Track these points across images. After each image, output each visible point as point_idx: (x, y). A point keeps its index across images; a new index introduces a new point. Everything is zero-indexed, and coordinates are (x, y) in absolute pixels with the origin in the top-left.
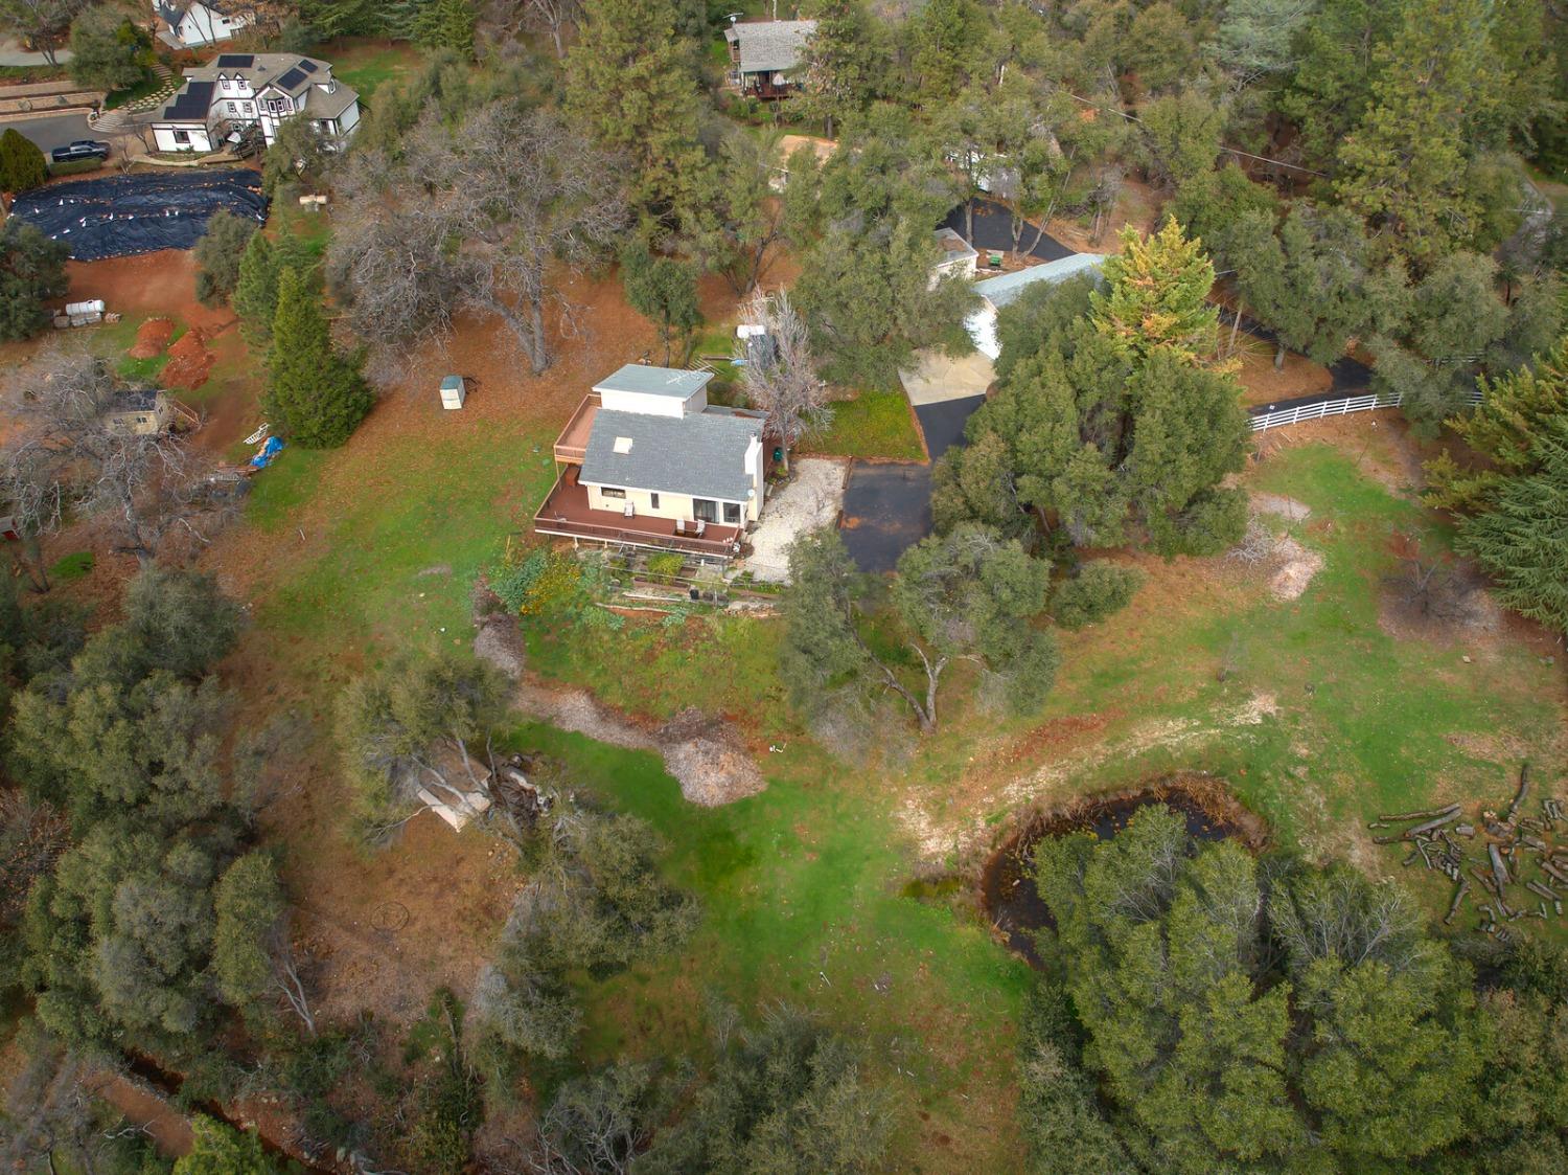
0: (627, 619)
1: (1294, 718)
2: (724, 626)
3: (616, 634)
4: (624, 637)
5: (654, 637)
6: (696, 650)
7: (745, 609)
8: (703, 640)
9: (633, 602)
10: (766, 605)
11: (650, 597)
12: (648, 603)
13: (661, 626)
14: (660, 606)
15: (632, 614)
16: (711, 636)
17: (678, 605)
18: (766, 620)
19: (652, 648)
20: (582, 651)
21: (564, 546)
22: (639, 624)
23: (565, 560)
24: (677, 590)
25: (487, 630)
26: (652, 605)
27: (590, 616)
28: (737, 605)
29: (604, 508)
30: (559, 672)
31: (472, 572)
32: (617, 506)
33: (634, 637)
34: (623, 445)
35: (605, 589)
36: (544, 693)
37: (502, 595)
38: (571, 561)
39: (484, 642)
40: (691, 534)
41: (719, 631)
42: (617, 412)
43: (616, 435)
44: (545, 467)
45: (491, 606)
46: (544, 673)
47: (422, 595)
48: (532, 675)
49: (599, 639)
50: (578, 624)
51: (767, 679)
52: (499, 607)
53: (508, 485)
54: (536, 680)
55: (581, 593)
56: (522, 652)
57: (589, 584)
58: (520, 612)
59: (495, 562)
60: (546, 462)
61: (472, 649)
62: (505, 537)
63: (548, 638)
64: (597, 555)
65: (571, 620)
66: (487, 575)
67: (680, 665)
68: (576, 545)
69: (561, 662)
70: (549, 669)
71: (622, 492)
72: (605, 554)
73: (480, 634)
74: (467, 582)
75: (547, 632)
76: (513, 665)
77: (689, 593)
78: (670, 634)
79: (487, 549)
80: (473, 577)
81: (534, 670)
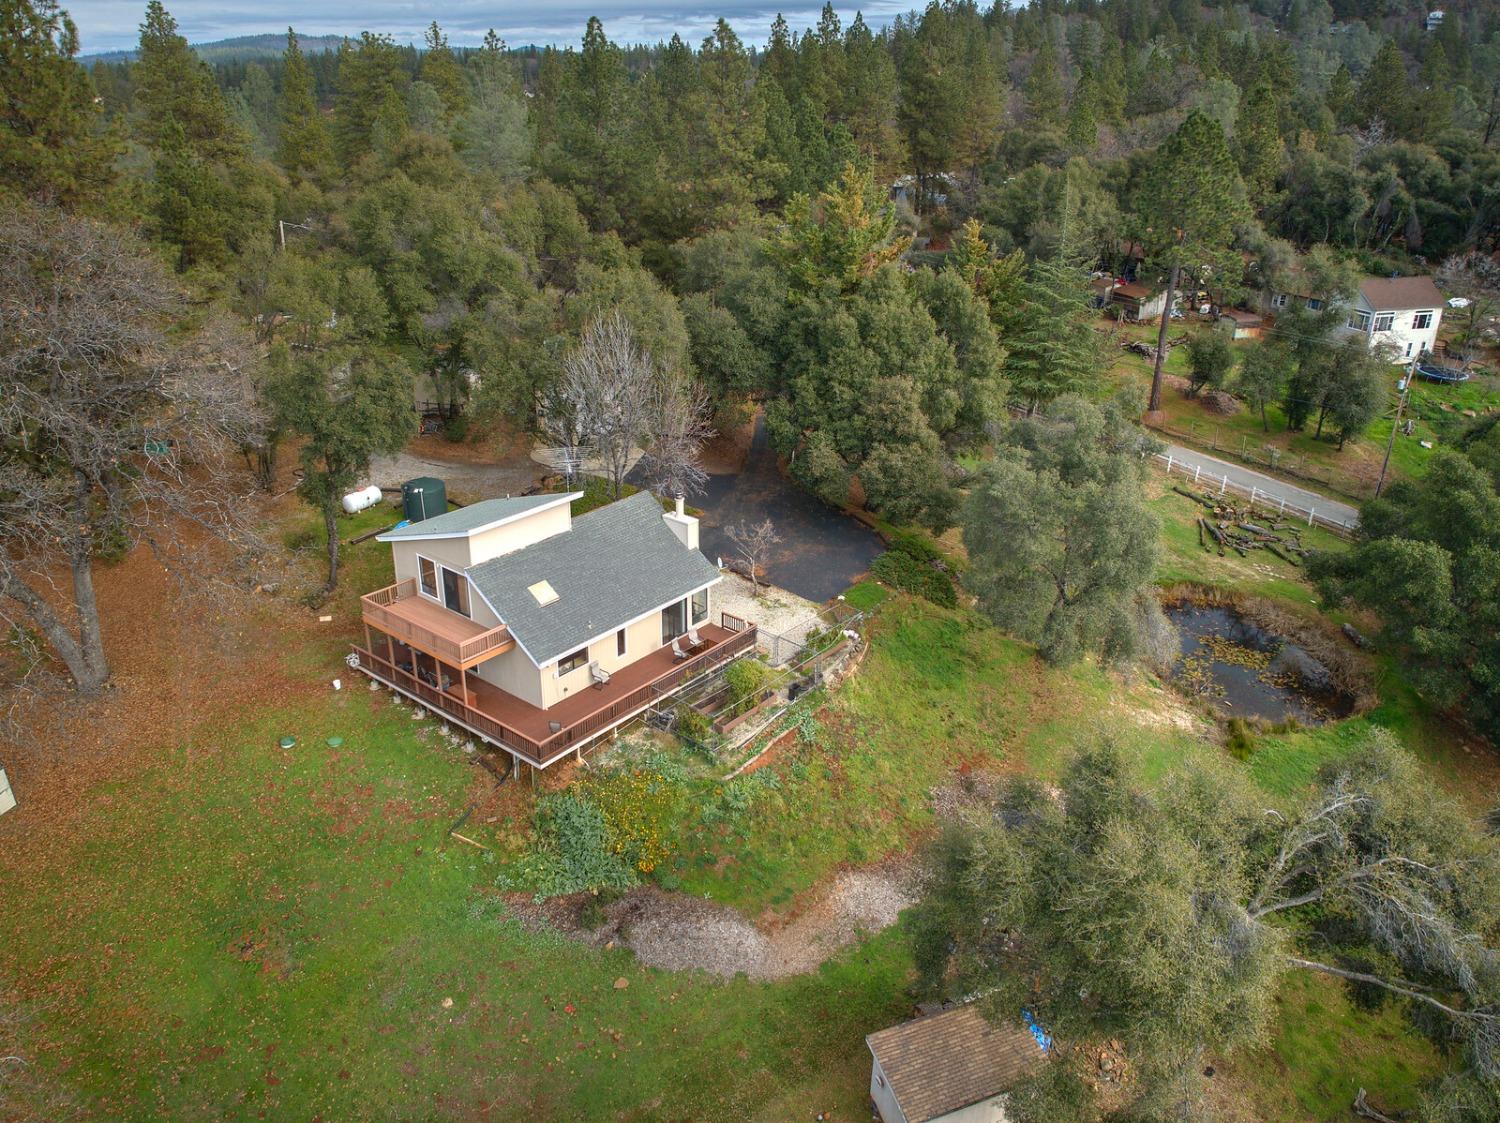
0: (770, 767)
9: (751, 748)
10: (844, 658)
12: (766, 736)
13: (807, 745)
15: (766, 759)
20: (776, 840)
21: (566, 775)
22: (787, 762)
23: (601, 782)
24: (766, 706)
25: (639, 931)
26: (771, 734)
27: (744, 791)
28: (828, 677)
29: (563, 696)
30: (789, 883)
31: (477, 909)
32: (578, 680)
33: (800, 777)
34: (544, 593)
35: (710, 762)
36: (808, 919)
37: (582, 886)
38: (610, 776)
39: (658, 945)
40: (694, 651)
41: (852, 705)
42: (493, 562)
43: (524, 586)
44: (346, 744)
45: (583, 911)
46: (776, 901)
47: (449, 1003)
48: (769, 916)
49: (776, 811)
50: (736, 816)
51: (932, 715)
52: (601, 899)
53: (320, 803)
54: (782, 916)
55: (692, 785)
56: (718, 908)
57: (682, 772)
58: (640, 874)
59: (491, 870)
60: (335, 742)
61: (655, 970)
62: (447, 842)
63: (720, 867)
64: (625, 747)
65: (722, 820)
66: (511, 891)
67: (873, 763)
68: (580, 760)
69: (771, 871)
70: (774, 892)
71: (582, 655)
72: (632, 739)
73: (636, 945)
74: (494, 925)
75: (711, 862)
76: (736, 929)
77: (780, 699)
78: (826, 745)
79: (445, 875)
80: (492, 912)
81: (762, 910)
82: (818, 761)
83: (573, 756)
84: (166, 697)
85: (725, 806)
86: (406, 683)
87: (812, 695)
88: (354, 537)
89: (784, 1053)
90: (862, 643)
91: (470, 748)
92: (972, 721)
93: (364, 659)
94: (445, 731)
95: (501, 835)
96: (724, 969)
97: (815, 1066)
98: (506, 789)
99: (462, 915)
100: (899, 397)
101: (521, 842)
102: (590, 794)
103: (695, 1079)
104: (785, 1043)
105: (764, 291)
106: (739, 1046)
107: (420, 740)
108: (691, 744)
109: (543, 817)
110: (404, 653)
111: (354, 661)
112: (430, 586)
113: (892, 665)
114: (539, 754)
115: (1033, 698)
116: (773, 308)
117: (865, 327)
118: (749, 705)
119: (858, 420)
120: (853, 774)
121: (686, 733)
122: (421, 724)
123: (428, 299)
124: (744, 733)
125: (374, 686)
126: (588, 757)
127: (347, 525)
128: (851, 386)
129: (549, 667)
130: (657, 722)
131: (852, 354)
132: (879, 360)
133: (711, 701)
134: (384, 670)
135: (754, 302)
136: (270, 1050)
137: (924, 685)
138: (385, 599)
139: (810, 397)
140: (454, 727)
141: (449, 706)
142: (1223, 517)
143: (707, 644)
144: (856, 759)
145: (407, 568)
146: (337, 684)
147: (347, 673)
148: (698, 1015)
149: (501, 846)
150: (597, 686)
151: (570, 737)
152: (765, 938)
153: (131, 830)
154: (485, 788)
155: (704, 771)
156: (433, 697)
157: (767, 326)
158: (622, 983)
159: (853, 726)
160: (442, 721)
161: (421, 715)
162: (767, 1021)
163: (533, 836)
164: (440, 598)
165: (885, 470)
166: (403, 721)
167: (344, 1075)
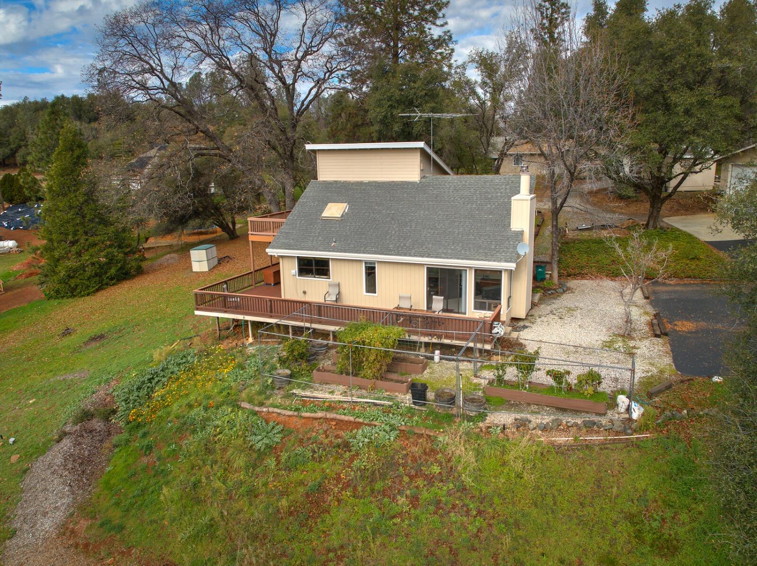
0: (286, 432)
2: (479, 453)
3: (257, 458)
4: (271, 462)
5: (329, 467)
6: (414, 501)
7: (521, 424)
8: (430, 480)
10: (568, 419)
11: (337, 397)
13: (347, 446)
14: (352, 412)
15: (297, 423)
16: (450, 472)
17: (387, 411)
18: (570, 448)
19: (321, 489)
32: (317, 290)
34: (335, 210)
43: (329, 202)
55: (224, 390)
64: (273, 348)
68: (250, 340)
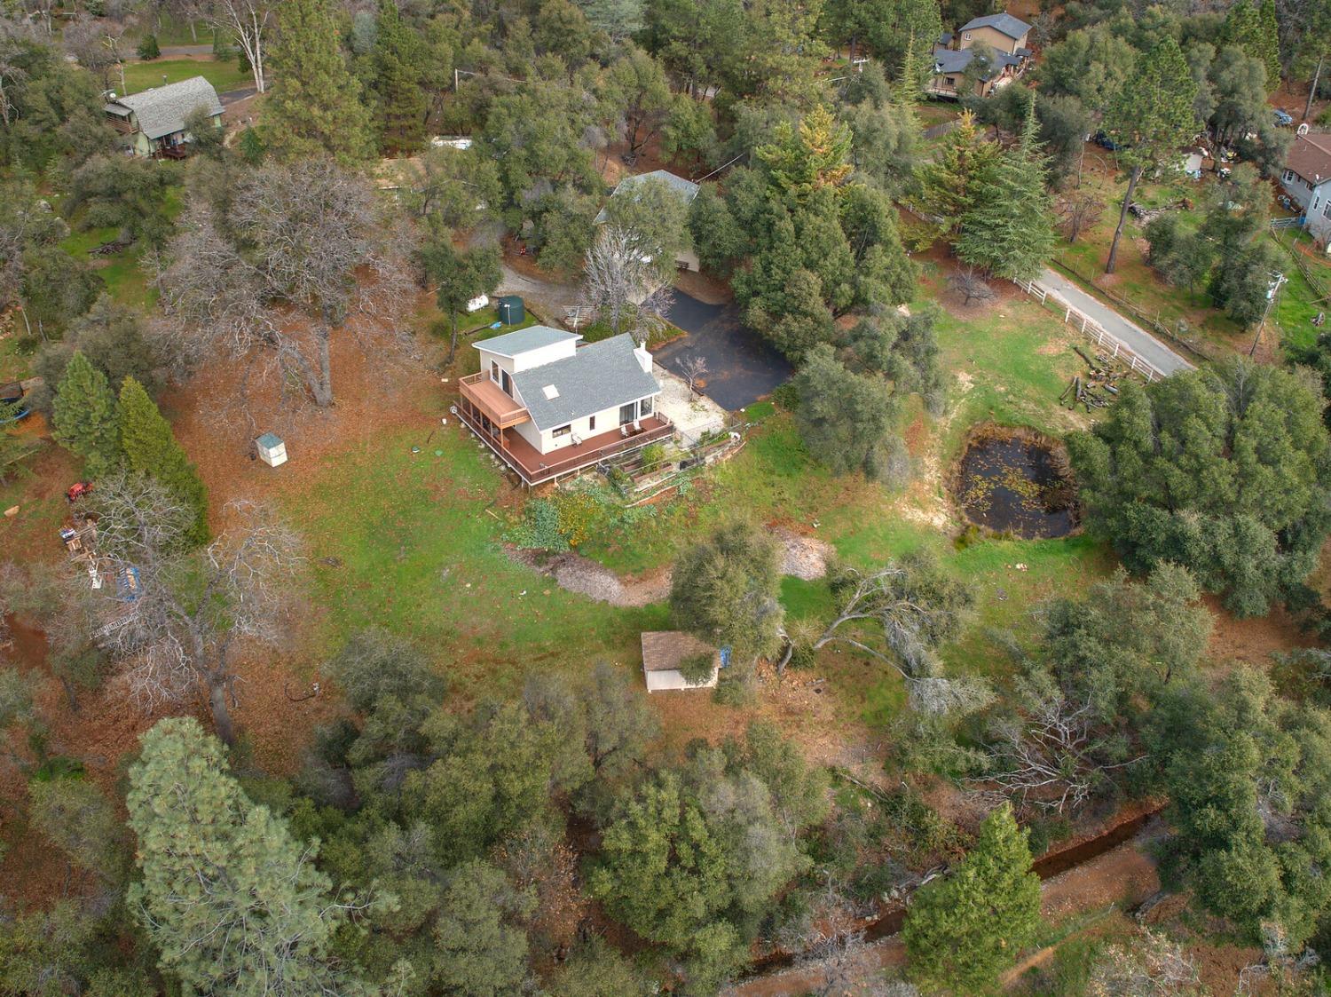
0: (655, 505)
1: (982, 376)
2: (717, 475)
6: (715, 498)
9: (647, 492)
11: (654, 484)
12: (658, 488)
13: (680, 496)
14: (666, 485)
15: (654, 500)
17: (677, 478)
18: (734, 458)
19: (689, 513)
20: (645, 542)
21: (547, 490)
22: (665, 504)
23: (563, 497)
24: (666, 471)
25: (562, 571)
26: (662, 487)
27: (633, 515)
28: (709, 459)
29: (554, 448)
30: (645, 564)
31: (490, 548)
32: (564, 441)
33: (670, 513)
34: (551, 392)
35: (621, 495)
36: (649, 583)
37: (540, 545)
38: (569, 495)
39: (569, 579)
40: (635, 433)
41: (717, 478)
42: (528, 371)
43: (540, 387)
44: (443, 456)
45: (539, 557)
46: (635, 571)
47: (469, 585)
48: (629, 577)
49: (650, 528)
50: (626, 526)
51: (768, 491)
52: (547, 554)
53: (427, 483)
54: (636, 578)
55: (608, 507)
56: (603, 569)
57: (605, 499)
58: (571, 546)
59: (501, 531)
60: (439, 453)
61: (564, 590)
62: (483, 513)
63: (611, 550)
64: (581, 481)
65: (618, 527)
66: (508, 542)
67: (716, 512)
68: (556, 484)
69: (639, 557)
70: (635, 567)
71: (568, 427)
72: (586, 477)
73: (558, 577)
74: (496, 556)
75: (608, 546)
76: (609, 579)
77: (675, 468)
78: (691, 498)
79: (478, 528)
80: (496, 550)
81: (626, 574)
82: (684, 506)
83: (552, 480)
84: (359, 414)
85: (622, 520)
86: (478, 428)
87: (695, 469)
88: (467, 330)
89: (612, 637)
90: (741, 442)
91: (503, 468)
92: (793, 498)
93: (459, 410)
94: (493, 456)
95: (508, 515)
96: (598, 596)
97: (624, 644)
98: (516, 492)
99: (482, 548)
100: (805, 287)
101: (517, 519)
102: (555, 502)
103: (568, 638)
104: (614, 633)
105: (750, 189)
106: (593, 629)
107: (480, 459)
108: (615, 486)
109: (530, 510)
110: (477, 412)
111: (454, 410)
112: (496, 377)
113: (756, 457)
114: (531, 478)
115: (842, 490)
116: (753, 202)
117: (799, 231)
118: (653, 469)
119: (780, 295)
120: (702, 516)
121: (613, 479)
122: (482, 451)
123: (528, 181)
124: (647, 483)
125: (463, 426)
126: (560, 483)
127: (465, 320)
128: (784, 270)
129: (547, 434)
130: (601, 471)
131: (788, 249)
132: (805, 256)
133: (635, 463)
134: (468, 419)
135: (742, 195)
136: (390, 589)
137: (772, 472)
138: (472, 381)
139: (759, 269)
140: (497, 456)
141: (495, 445)
142: (1095, 378)
143: (643, 430)
144: (706, 508)
145: (486, 365)
146: (444, 421)
147: (450, 416)
148: (579, 614)
149: (506, 520)
150: (574, 445)
151: (549, 472)
152: (623, 587)
153: (339, 481)
154: (506, 490)
155: (618, 501)
156: (488, 439)
157: (746, 213)
158: (547, 592)
159: (713, 490)
160: (492, 452)
161: (483, 446)
162: (610, 623)
163: (524, 518)
164: (500, 385)
165: (789, 333)
166: (474, 447)
167: (419, 605)
